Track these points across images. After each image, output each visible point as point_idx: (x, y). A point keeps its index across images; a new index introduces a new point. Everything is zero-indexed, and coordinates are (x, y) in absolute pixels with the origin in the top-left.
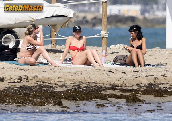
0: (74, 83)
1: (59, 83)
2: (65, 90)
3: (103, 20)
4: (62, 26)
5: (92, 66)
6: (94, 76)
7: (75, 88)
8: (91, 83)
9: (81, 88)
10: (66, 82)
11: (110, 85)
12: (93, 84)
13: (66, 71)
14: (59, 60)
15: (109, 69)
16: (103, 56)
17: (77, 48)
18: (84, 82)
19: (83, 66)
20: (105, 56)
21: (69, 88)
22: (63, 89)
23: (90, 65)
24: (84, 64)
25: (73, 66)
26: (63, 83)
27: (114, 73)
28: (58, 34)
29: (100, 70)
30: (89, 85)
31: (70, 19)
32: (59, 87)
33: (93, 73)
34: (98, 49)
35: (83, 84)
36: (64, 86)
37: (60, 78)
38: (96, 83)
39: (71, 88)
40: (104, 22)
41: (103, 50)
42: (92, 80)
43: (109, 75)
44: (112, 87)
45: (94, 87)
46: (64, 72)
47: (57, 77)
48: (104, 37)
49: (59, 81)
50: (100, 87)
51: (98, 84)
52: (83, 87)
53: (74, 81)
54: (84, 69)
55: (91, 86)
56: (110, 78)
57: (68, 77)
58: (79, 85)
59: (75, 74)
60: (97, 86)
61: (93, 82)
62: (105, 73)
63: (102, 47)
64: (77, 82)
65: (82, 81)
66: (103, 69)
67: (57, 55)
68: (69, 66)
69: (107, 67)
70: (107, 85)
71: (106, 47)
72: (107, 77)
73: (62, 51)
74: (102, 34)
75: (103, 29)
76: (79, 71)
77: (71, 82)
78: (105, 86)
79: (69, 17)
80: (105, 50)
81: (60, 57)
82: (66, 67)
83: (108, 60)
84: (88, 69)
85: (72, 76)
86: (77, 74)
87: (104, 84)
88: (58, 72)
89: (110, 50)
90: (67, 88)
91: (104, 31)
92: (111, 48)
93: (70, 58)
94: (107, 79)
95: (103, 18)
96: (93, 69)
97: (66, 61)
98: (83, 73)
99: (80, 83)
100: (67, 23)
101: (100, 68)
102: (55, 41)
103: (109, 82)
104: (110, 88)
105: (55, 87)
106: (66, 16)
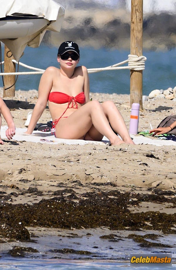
0: (60, 185)
1: (23, 183)
2: (38, 202)
3: (132, 26)
4: (28, 43)
5: (105, 142)
6: (109, 167)
7: (63, 198)
8: (102, 184)
9: (76, 198)
10: (40, 182)
11: (150, 189)
12: (106, 187)
13: (40, 153)
14: (21, 127)
15: (147, 151)
16: (132, 117)
17: (68, 97)
18: (83, 183)
19: (82, 142)
20: (137, 118)
21: (47, 198)
22: (31, 199)
23: (100, 140)
24: (84, 138)
25: (58, 141)
26: (32, 185)
27: (159, 161)
28: (19, 62)
29: (126, 151)
30: (98, 190)
31: (50, 24)
32: (22, 194)
33: (107, 159)
34: (121, 100)
35: (81, 187)
36: (35, 191)
37: (25, 172)
38: (114, 184)
39: (51, 196)
40: (135, 31)
41: (132, 103)
42: (105, 176)
43: (146, 165)
44: (155, 194)
45: (110, 195)
46: (34, 158)
47: (17, 170)
48: (135, 69)
49: (22, 179)
50: (124, 194)
51: (119, 186)
52: (82, 193)
53: (60, 180)
54: (83, 149)
55: (101, 192)
56: (150, 171)
57: (44, 169)
58: (72, 189)
59: (63, 161)
60: (117, 192)
61: (106, 182)
62: (137, 161)
63: (131, 94)
64: (66, 182)
65: (79, 178)
66: (131, 149)
67: (16, 115)
68: (47, 143)
69: (142, 144)
70: (141, 190)
71: (140, 95)
72: (143, 171)
73: (31, 104)
74: (131, 61)
75: (133, 50)
76: (71, 154)
77: (51, 181)
78: (137, 192)
79: (47, 19)
80: (136, 103)
81: (24, 120)
82: (39, 143)
83: (144, 128)
84: (94, 149)
85: (55, 166)
86: (66, 161)
87: (133, 186)
88: (21, 158)
89: (151, 103)
90: (41, 196)
91: (136, 54)
92: (153, 98)
93: (50, 123)
94: (141, 175)
95: (132, 21)
96: (107, 151)
97: (39, 130)
98: (83, 159)
99: (73, 186)
100: (42, 35)
101: (125, 147)
102: (13, 79)
103: (146, 183)
104: (150, 196)
105: (12, 194)
106: (40, 17)
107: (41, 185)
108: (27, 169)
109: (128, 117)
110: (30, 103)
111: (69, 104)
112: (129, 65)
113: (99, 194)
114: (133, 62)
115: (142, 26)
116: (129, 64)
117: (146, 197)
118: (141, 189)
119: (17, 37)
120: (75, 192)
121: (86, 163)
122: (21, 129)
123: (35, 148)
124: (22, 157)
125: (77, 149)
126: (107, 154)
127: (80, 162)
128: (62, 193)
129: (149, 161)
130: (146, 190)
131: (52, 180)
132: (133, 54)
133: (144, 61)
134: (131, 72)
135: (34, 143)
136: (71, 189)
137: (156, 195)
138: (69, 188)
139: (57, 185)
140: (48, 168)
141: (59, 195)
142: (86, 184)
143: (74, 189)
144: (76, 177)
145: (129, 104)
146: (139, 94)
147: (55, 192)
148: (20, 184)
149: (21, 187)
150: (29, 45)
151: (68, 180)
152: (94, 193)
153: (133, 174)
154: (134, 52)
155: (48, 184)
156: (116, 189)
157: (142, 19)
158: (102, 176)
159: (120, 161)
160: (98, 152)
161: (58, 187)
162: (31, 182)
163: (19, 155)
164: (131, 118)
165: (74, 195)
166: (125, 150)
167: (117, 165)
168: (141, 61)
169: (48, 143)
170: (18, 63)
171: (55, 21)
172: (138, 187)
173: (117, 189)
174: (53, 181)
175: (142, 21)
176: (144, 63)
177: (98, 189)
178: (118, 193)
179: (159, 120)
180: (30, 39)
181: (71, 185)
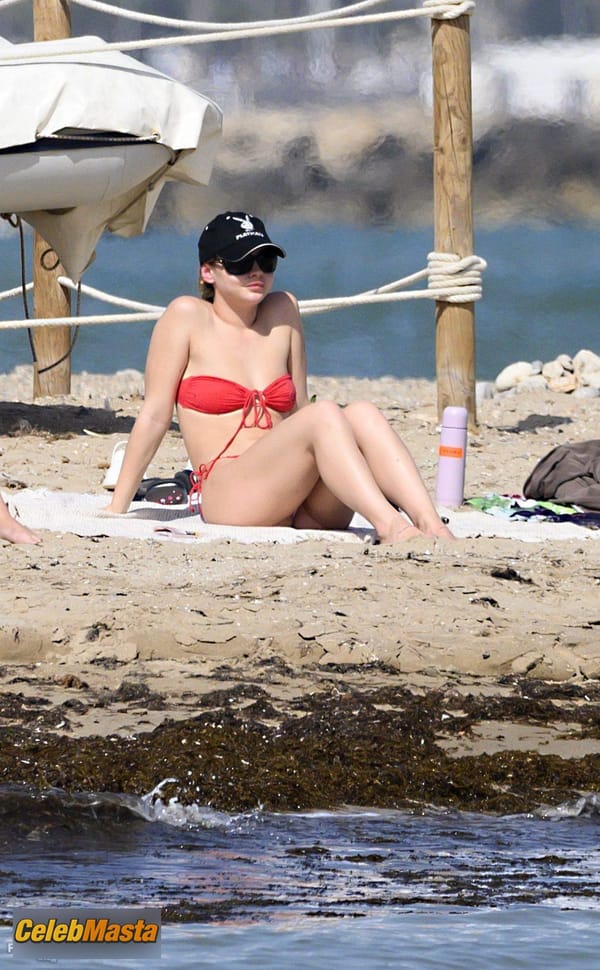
0: (221, 673)
1: (101, 670)
2: (150, 729)
3: (439, 161)
4: (111, 220)
5: (361, 532)
6: (374, 612)
7: (230, 714)
8: (354, 668)
9: (271, 714)
10: (156, 667)
11: (505, 681)
12: (367, 676)
13: (154, 573)
14: (93, 493)
15: (494, 558)
16: (443, 451)
17: (243, 390)
18: (294, 664)
19: (288, 535)
20: (460, 453)
21: (179, 715)
22: (129, 719)
23: (344, 526)
24: (294, 521)
25: (210, 533)
26: (130, 675)
27: (533, 588)
28: (80, 283)
29: (426, 561)
30: (340, 686)
31: (176, 159)
32: (100, 705)
33: (367, 587)
34: (408, 400)
35: (286, 679)
36: (142, 695)
37: (108, 636)
38: (392, 667)
39: (192, 708)
40: (447, 178)
41: (445, 406)
42: (362, 643)
43: (493, 602)
44: (524, 695)
45: (378, 703)
46: (135, 588)
47: (83, 629)
48: (452, 299)
49: (99, 657)
50: (425, 699)
51: (407, 673)
52: (290, 698)
53: (218, 657)
54: (292, 557)
55: (350, 692)
56: (504, 623)
57: (166, 623)
58: (259, 685)
59: (227, 596)
60: (402, 691)
61: (366, 661)
62: (465, 590)
63: (440, 378)
64: (239, 665)
65: (279, 651)
66: (445, 554)
67: (76, 452)
68: (175, 540)
69: (477, 537)
70: (478, 684)
71: (469, 380)
72: (481, 622)
73: (123, 418)
74: (436, 274)
75: (443, 238)
76: (253, 572)
77: (190, 662)
78: (465, 692)
79: (166, 144)
80: (455, 406)
81: (100, 468)
82: (150, 542)
83: (482, 487)
84: (325, 556)
85: (201, 613)
86: (237, 597)
87: (453, 673)
88: (93, 590)
89: (503, 405)
90: (160, 710)
91: (452, 251)
92: (509, 389)
93: (185, 475)
94: (478, 635)
95: (437, 145)
96: (368, 560)
97: (148, 500)
98: (292, 590)
99: (262, 674)
100: (152, 197)
101: (423, 548)
102: (62, 339)
103: (494, 660)
104: (507, 702)
105: (68, 705)
106: (144, 138)
107: (161, 676)
108: (114, 624)
109: (433, 451)
110: (118, 415)
111: (245, 415)
112: (430, 285)
113: (345, 700)
114: (441, 277)
115: (469, 162)
116: (432, 281)
117: (495, 706)
118: (478, 680)
119: (72, 206)
120: (268, 696)
121: (300, 601)
122: (91, 497)
123: (136, 557)
124: (98, 587)
125: (273, 558)
126: (369, 571)
127: (281, 597)
128: (226, 699)
129: (504, 590)
130: (494, 684)
131: (194, 657)
132: (444, 251)
133: (478, 273)
134: (437, 310)
135: (135, 539)
136: (255, 684)
137: (526, 697)
138: (248, 684)
139: (211, 674)
140: (180, 622)
141: (218, 706)
142: (304, 667)
143: (264, 687)
144: (270, 645)
145: (435, 409)
146: (466, 378)
147: (205, 695)
148: (93, 674)
149: (98, 683)
150: (111, 230)
151: (246, 656)
152: (329, 695)
153: (451, 635)
154: (447, 241)
155: (182, 672)
156: (398, 683)
157: (469, 139)
158: (353, 644)
159: (410, 593)
160: (337, 566)
161: (214, 682)
162: (128, 666)
163: (87, 582)
164: (441, 454)
165: (265, 705)
166: (425, 557)
167: (401, 607)
168: (471, 273)
169: (179, 540)
170: (76, 287)
171: (194, 149)
172: (469, 675)
173: (403, 683)
174: (198, 660)
175: (469, 144)
176: (478, 280)
177: (340, 682)
178: (405, 694)
179: (531, 459)
180: (115, 211)
181: (255, 673)
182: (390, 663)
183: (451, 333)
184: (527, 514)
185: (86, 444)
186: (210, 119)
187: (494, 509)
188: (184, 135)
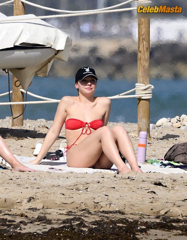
1: (32, 212)
3: (139, 55)
4: (36, 72)
5: (114, 170)
6: (117, 195)
7: (72, 226)
8: (111, 212)
10: (49, 211)
11: (158, 217)
12: (115, 215)
13: (48, 182)
14: (30, 156)
15: (155, 179)
16: (140, 145)
17: (82, 122)
18: (92, 211)
19: (91, 170)
20: (145, 146)
21: (56, 226)
25: (67, 170)
26: (41, 213)
27: (167, 188)
28: (27, 91)
29: (134, 180)
30: (106, 218)
31: (57, 53)
32: (31, 223)
33: (115, 187)
34: (129, 129)
35: (89, 215)
36: (44, 220)
37: (34, 201)
38: (122, 212)
39: (60, 224)
40: (142, 60)
41: (140, 131)
42: (113, 204)
43: (154, 193)
44: (163, 221)
45: (118, 223)
46: (43, 186)
47: (26, 199)
48: (143, 98)
49: (31, 208)
50: (133, 222)
51: (127, 214)
52: (91, 221)
53: (68, 208)
54: (92, 177)
55: (109, 220)
56: (157, 199)
57: (52, 197)
58: (81, 217)
59: (71, 189)
60: (126, 220)
61: (114, 210)
62: (146, 189)
63: (139, 122)
64: (75, 211)
65: (87, 206)
66: (139, 177)
67: (25, 144)
68: (55, 171)
69: (150, 172)
70: (150, 218)
71: (148, 123)
72: (151, 199)
73: (39, 133)
74: (138, 90)
75: (140, 79)
76: (79, 182)
77: (59, 210)
78: (145, 220)
79: (54, 48)
80: (144, 131)
81: (32, 149)
82: (48, 172)
83: (151, 156)
84: (102, 177)
85: (63, 194)
86: (74, 190)
87: (142, 214)
88: (29, 186)
89: (158, 131)
90: (50, 224)
91: (143, 83)
92: (160, 126)
93: (59, 152)
94: (149, 203)
95: (139, 50)
96: (115, 179)
97: (47, 159)
98: (92, 188)
99: (82, 214)
100: (50, 65)
101: (133, 175)
102: (21, 109)
103: (154, 210)
104: (158, 224)
105: (21, 222)
106: (48, 46)
107: (50, 214)
108: (36, 197)
109: (136, 145)
110: (38, 132)
111: (83, 130)
112: (136, 93)
113: (108, 222)
114: (140, 91)
115: (149, 55)
116: (136, 92)
117: (155, 225)
118: (149, 217)
119: (25, 67)
120: (84, 221)
121: (94, 191)
122: (29, 158)
123: (43, 177)
124: (31, 186)
125: (86, 177)
126: (116, 182)
127: (88, 190)
128: (71, 221)
129: (158, 189)
130: (154, 218)
131: (61, 208)
132: (140, 83)
133: (151, 90)
134: (138, 101)
135: (43, 171)
136: (80, 217)
137: (164, 222)
138: (78, 217)
139: (66, 213)
140: (56, 197)
141: (68, 223)
142: (95, 212)
143: (82, 218)
144: (85, 205)
145: (137, 132)
146: (147, 123)
147: (65, 220)
148: (29, 213)
149: (31, 216)
150: (37, 75)
151: (77, 208)
152: (103, 221)
153: (141, 202)
154: (141, 81)
155: (57, 213)
156: (124, 217)
157: (149, 48)
158: (110, 205)
159: (128, 189)
160: (106, 180)
161: (67, 216)
162: (40, 210)
163: (28, 184)
164: (139, 146)
165: (83, 223)
166: (133, 178)
167: (125, 193)
168: (149, 90)
169: (57, 172)
170: (26, 92)
171: (63, 50)
172: (146, 215)
173: (126, 217)
174: (62, 209)
175: (149, 50)
176: (151, 92)
177: (106, 217)
178: (126, 221)
179: (167, 148)
180: (38, 69)
181: (80, 213)
182: (122, 211)
183: (143, 108)
184: (165, 165)
185: (28, 141)
186: (68, 41)
187: (155, 164)
188: (60, 45)
